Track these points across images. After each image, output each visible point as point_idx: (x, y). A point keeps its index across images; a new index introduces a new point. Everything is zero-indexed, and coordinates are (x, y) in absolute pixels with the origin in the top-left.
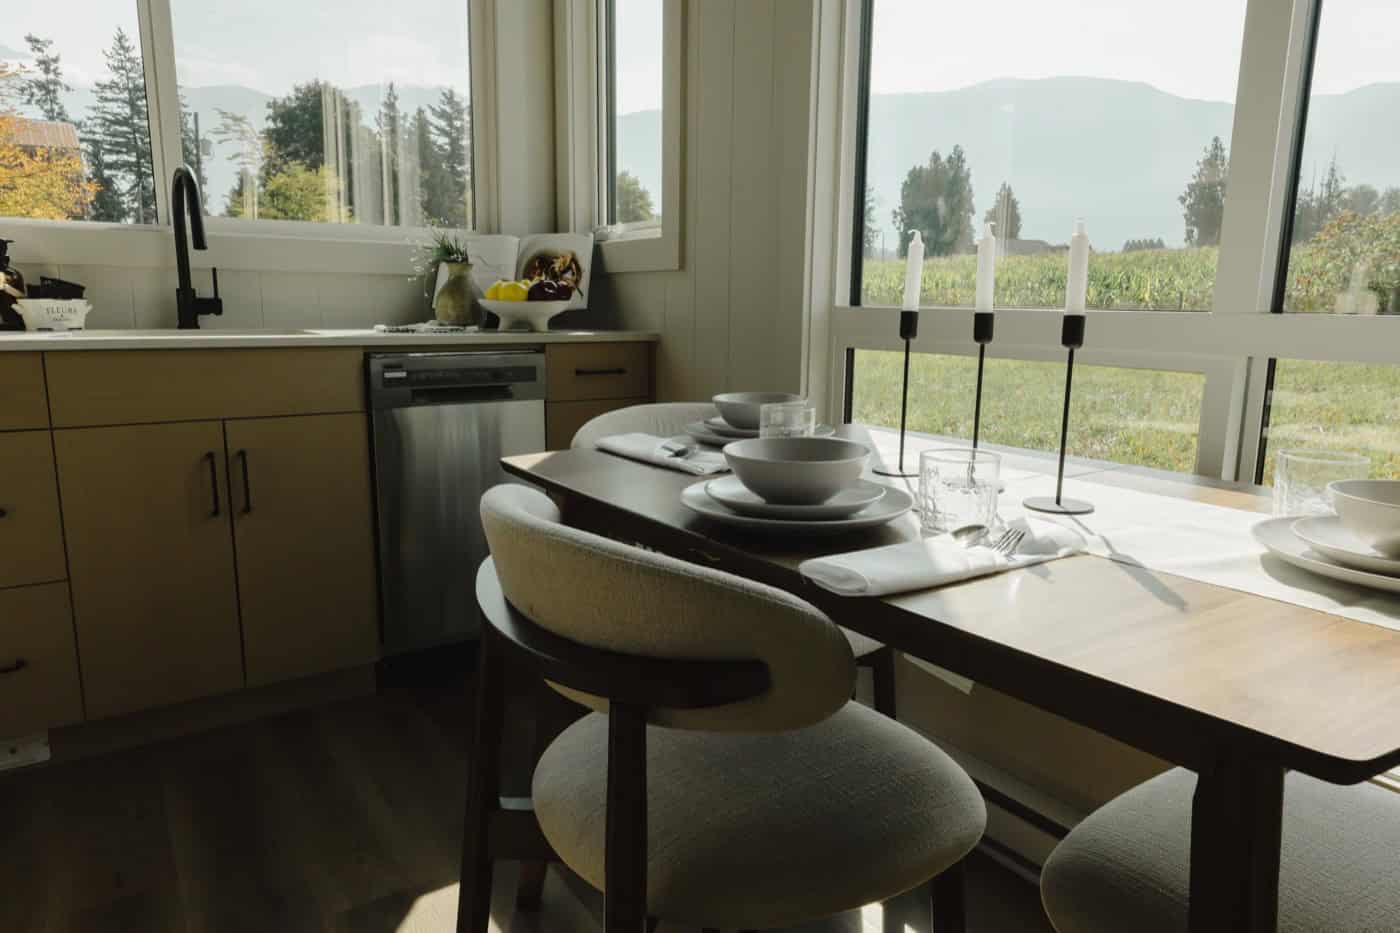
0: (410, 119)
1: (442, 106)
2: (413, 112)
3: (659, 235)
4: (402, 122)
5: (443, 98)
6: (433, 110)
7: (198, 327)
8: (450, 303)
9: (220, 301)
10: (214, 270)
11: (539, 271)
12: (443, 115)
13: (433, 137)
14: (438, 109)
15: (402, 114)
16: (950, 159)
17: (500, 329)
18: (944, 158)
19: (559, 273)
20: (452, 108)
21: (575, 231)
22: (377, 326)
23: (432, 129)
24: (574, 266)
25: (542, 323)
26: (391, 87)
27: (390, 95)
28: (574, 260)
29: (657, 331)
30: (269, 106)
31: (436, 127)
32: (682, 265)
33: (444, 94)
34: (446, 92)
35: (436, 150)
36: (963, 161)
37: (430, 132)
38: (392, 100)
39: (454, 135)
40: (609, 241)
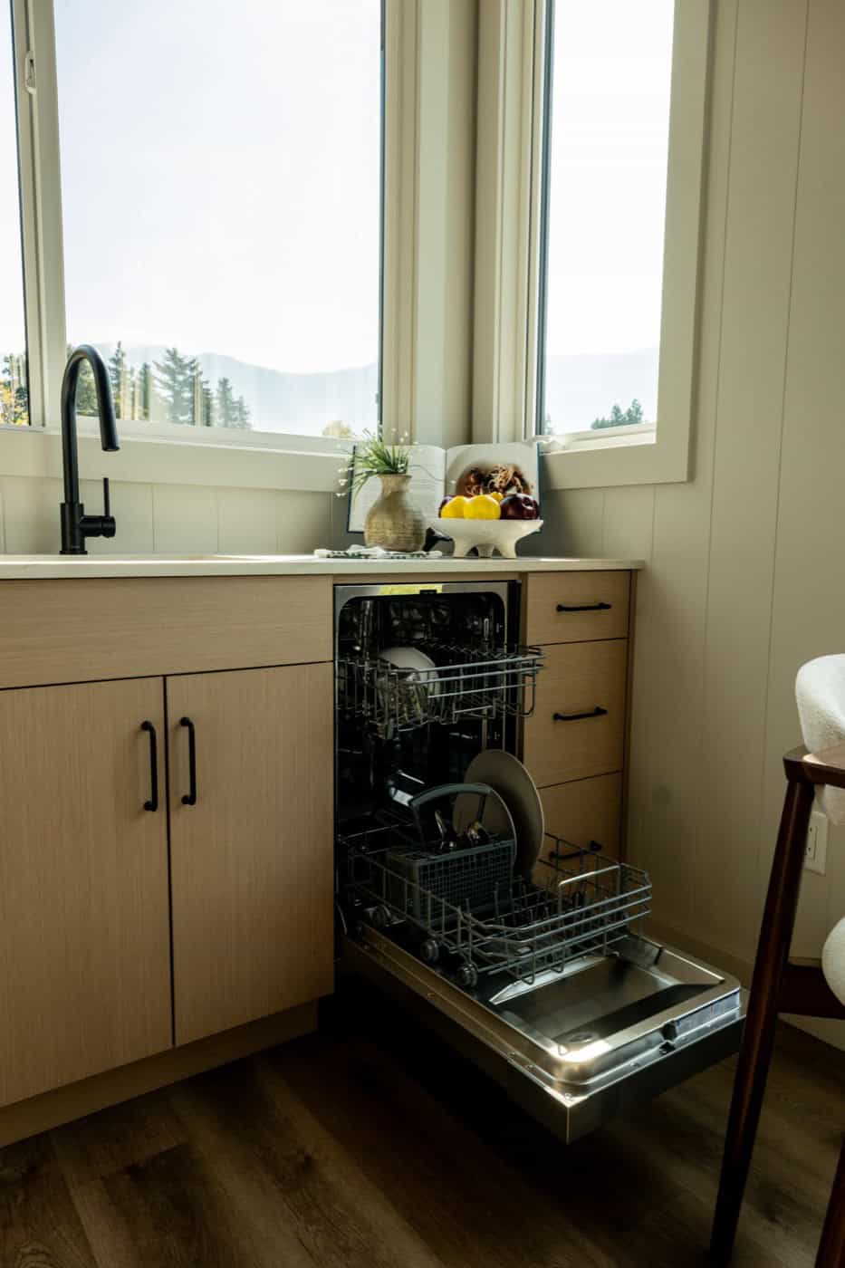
0: (136, 374)
1: (167, 363)
2: (139, 368)
3: (654, 441)
4: (128, 376)
5: (167, 354)
6: (158, 366)
7: (86, 553)
8: (389, 523)
9: (112, 520)
10: (106, 481)
11: (474, 488)
12: (167, 370)
13: (158, 390)
14: (162, 365)
15: (129, 369)
16: (629, 412)
17: (455, 555)
18: (624, 412)
19: (501, 490)
20: (176, 363)
21: (498, 442)
22: (317, 551)
23: (156, 382)
24: (518, 482)
25: (509, 547)
26: (119, 344)
27: (118, 351)
28: (517, 474)
29: (638, 557)
30: (6, 360)
31: (161, 381)
32: (692, 475)
33: (168, 351)
34: (171, 349)
35: (160, 401)
36: (641, 414)
37: (155, 386)
38: (120, 356)
39: (177, 388)
40: (554, 453)
